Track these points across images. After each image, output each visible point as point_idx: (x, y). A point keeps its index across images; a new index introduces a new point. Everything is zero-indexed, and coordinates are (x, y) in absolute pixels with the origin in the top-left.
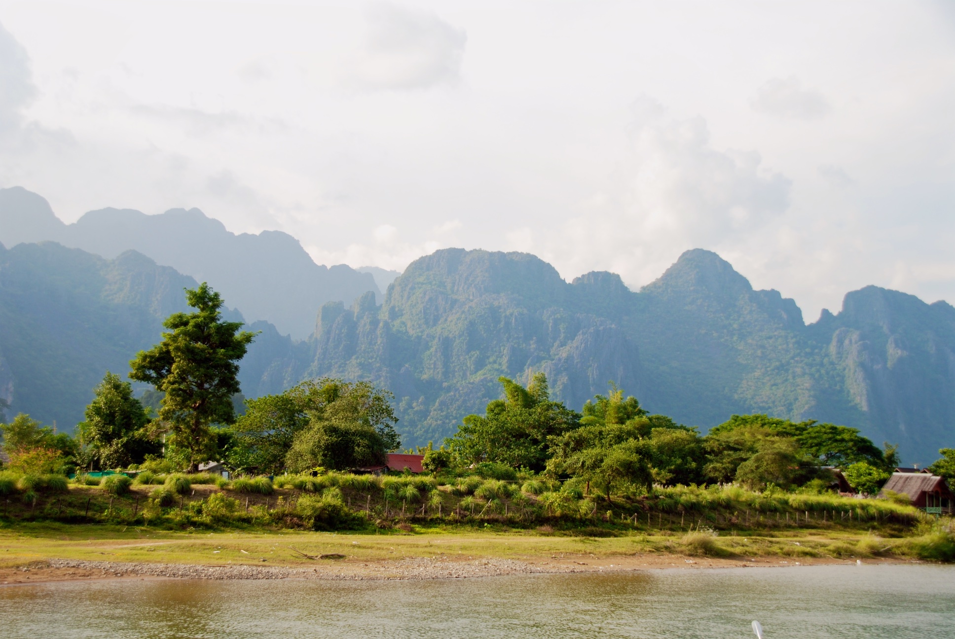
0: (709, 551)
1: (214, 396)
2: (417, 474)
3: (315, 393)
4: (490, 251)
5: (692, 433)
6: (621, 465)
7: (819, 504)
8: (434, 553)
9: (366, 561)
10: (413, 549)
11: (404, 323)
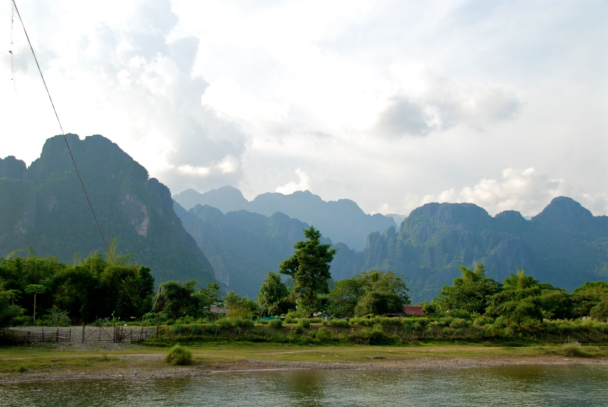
0: (576, 354)
1: (319, 280)
2: (419, 316)
3: (367, 277)
4: (451, 203)
5: (564, 292)
6: (525, 310)
8: (430, 356)
9: (396, 360)
10: (419, 354)
11: (410, 241)
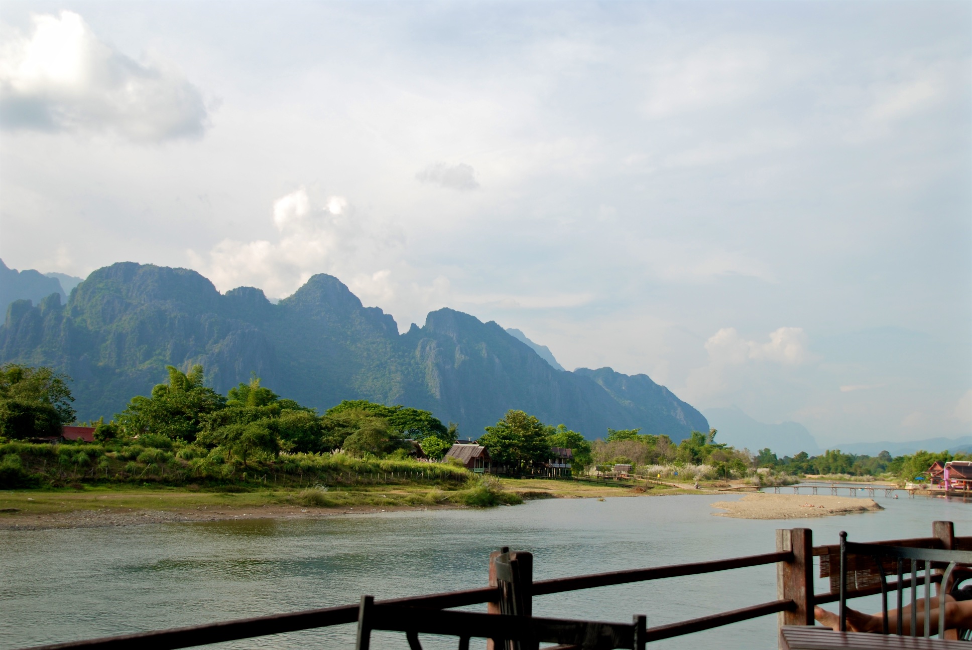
0: (319, 502)
2: (88, 442)
4: (160, 266)
5: (312, 414)
6: (256, 438)
7: (401, 467)
8: (100, 507)
9: (39, 514)
10: (82, 503)
11: (85, 320)
